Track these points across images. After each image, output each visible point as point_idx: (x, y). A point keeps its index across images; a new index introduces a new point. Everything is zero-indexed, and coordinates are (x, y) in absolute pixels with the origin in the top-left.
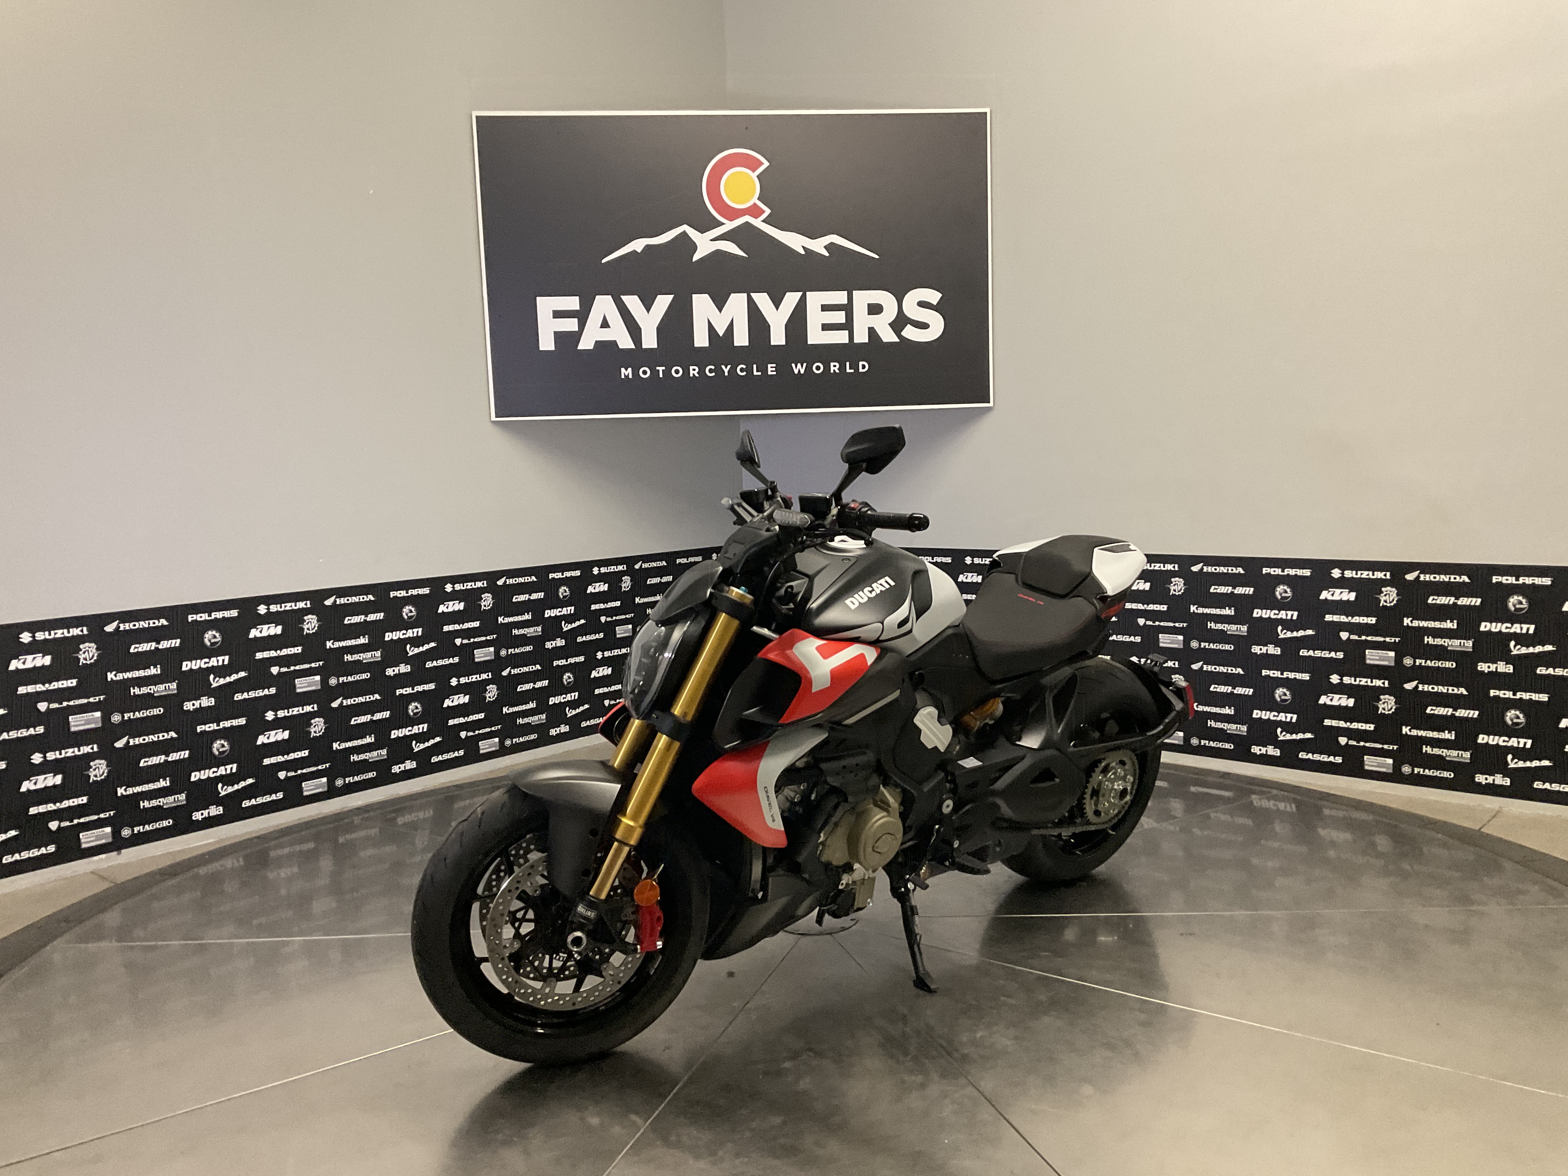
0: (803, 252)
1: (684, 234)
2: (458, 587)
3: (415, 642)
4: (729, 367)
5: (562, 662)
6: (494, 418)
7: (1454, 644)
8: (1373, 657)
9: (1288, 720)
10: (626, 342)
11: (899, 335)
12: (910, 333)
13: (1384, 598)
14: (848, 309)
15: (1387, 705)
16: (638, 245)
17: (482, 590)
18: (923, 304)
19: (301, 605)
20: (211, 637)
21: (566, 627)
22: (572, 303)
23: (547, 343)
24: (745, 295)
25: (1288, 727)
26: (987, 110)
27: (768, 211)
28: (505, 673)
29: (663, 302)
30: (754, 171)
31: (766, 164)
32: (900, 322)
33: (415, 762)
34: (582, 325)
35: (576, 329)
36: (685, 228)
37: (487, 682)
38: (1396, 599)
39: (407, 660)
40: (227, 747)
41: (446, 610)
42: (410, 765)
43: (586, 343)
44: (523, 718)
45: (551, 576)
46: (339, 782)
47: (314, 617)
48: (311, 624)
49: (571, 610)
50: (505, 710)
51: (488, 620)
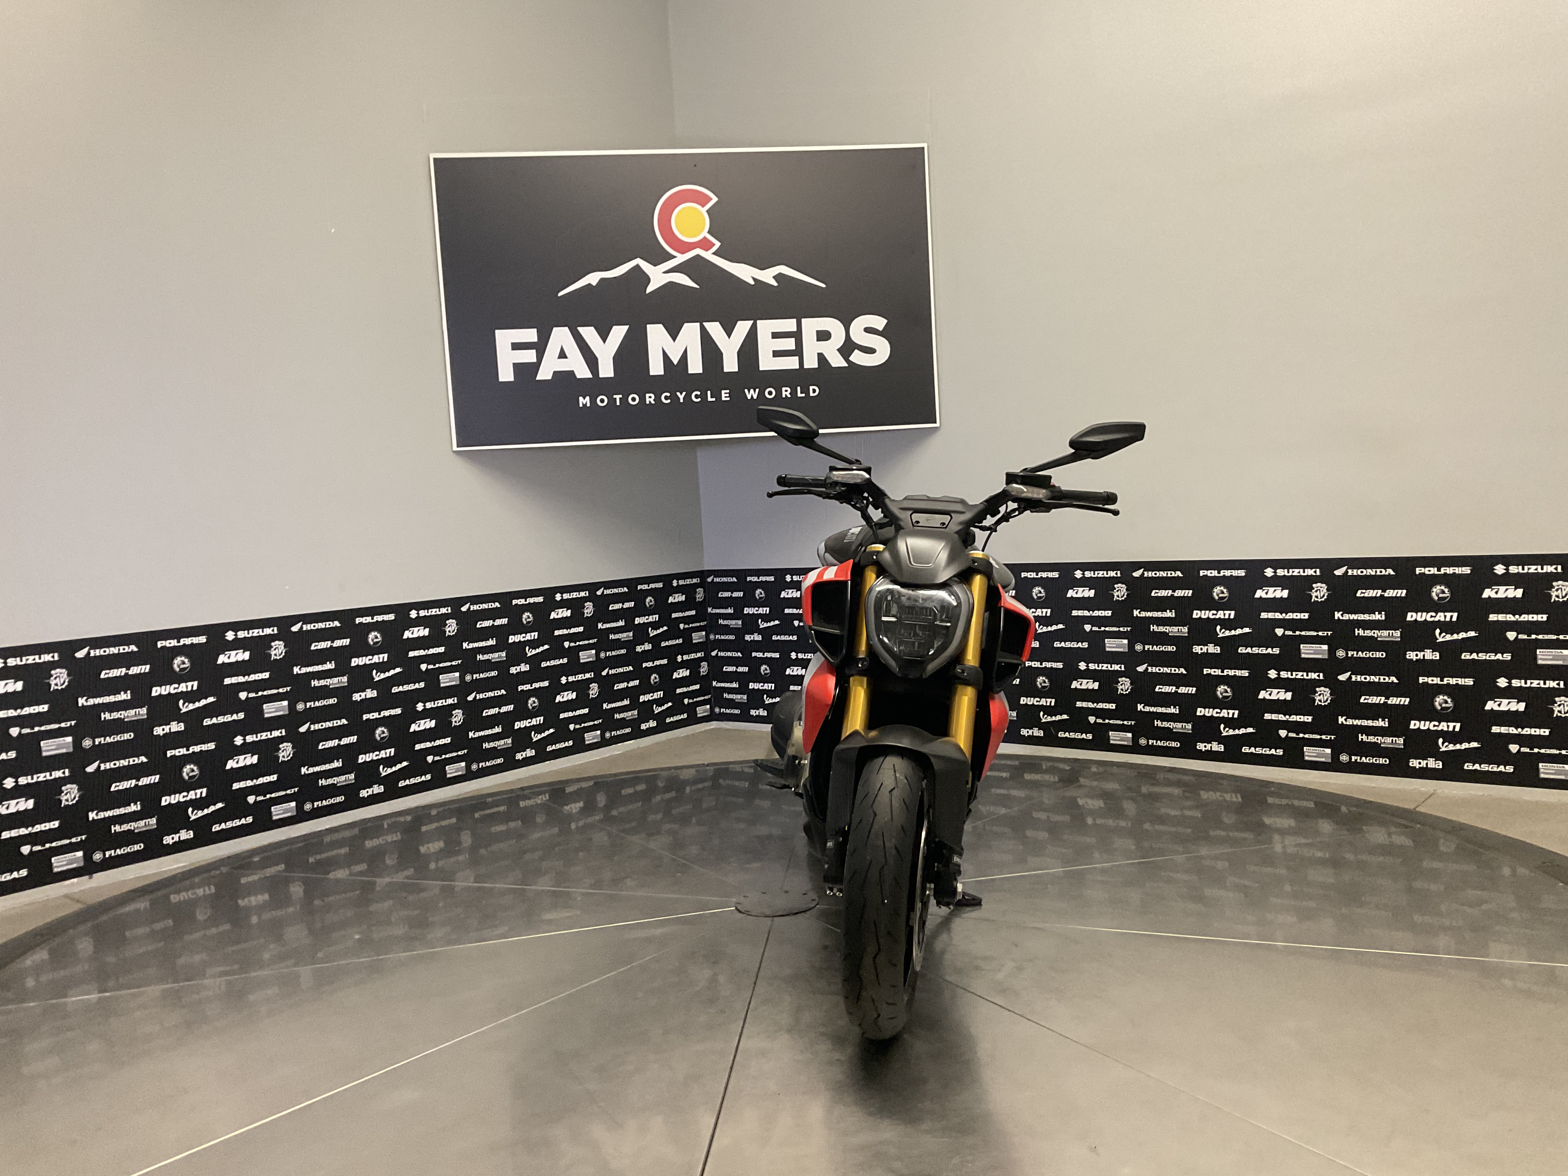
0: (752, 283)
1: (638, 267)
2: (423, 613)
3: (381, 667)
4: (684, 393)
5: (527, 687)
6: (455, 448)
7: (1383, 635)
8: (1308, 651)
9: (1230, 716)
10: (583, 372)
11: (847, 359)
12: (857, 357)
13: (1315, 594)
14: (797, 335)
15: (1323, 696)
16: (593, 278)
17: (447, 616)
18: (869, 330)
19: (268, 631)
20: (180, 663)
21: (530, 653)
22: (530, 335)
23: (506, 374)
24: (698, 324)
25: (1230, 723)
26: (925, 145)
27: (718, 244)
28: (470, 698)
29: (619, 332)
30: (703, 206)
31: (715, 199)
32: (847, 348)
33: (382, 787)
34: (540, 356)
35: (535, 360)
36: (638, 261)
37: (453, 707)
38: (1326, 594)
39: (374, 685)
40: (197, 772)
41: (411, 636)
42: (378, 789)
43: (544, 374)
44: (489, 743)
45: (514, 602)
46: (308, 807)
47: (281, 642)
48: (278, 650)
49: (534, 635)
50: (471, 734)
51: (453, 646)
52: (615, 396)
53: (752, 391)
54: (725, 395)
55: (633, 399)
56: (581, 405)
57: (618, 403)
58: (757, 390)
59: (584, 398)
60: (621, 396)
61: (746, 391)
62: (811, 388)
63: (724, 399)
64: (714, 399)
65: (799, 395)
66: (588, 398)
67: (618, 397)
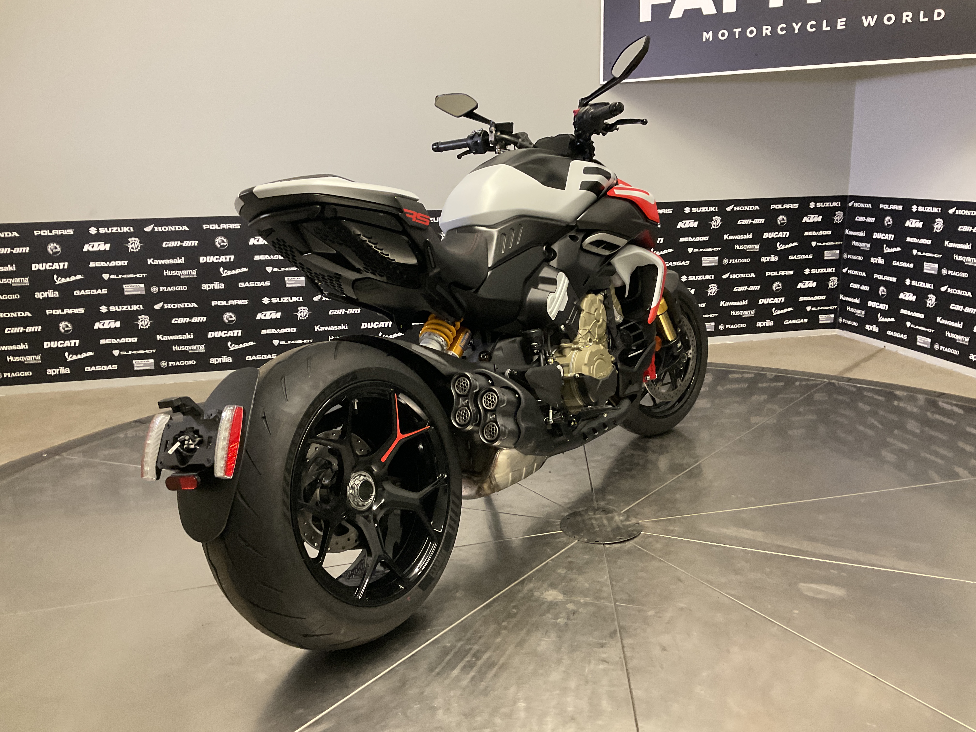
4: (800, 24)
10: (710, 9)
23: (646, 15)
43: (677, 12)
52: (735, 30)
53: (870, 18)
54: (840, 24)
55: (751, 32)
56: (704, 40)
57: (737, 37)
58: (876, 17)
59: (708, 34)
60: (740, 30)
61: (864, 18)
62: (936, 11)
63: (839, 27)
64: (829, 29)
65: (922, 19)
66: (711, 33)
67: (737, 30)
